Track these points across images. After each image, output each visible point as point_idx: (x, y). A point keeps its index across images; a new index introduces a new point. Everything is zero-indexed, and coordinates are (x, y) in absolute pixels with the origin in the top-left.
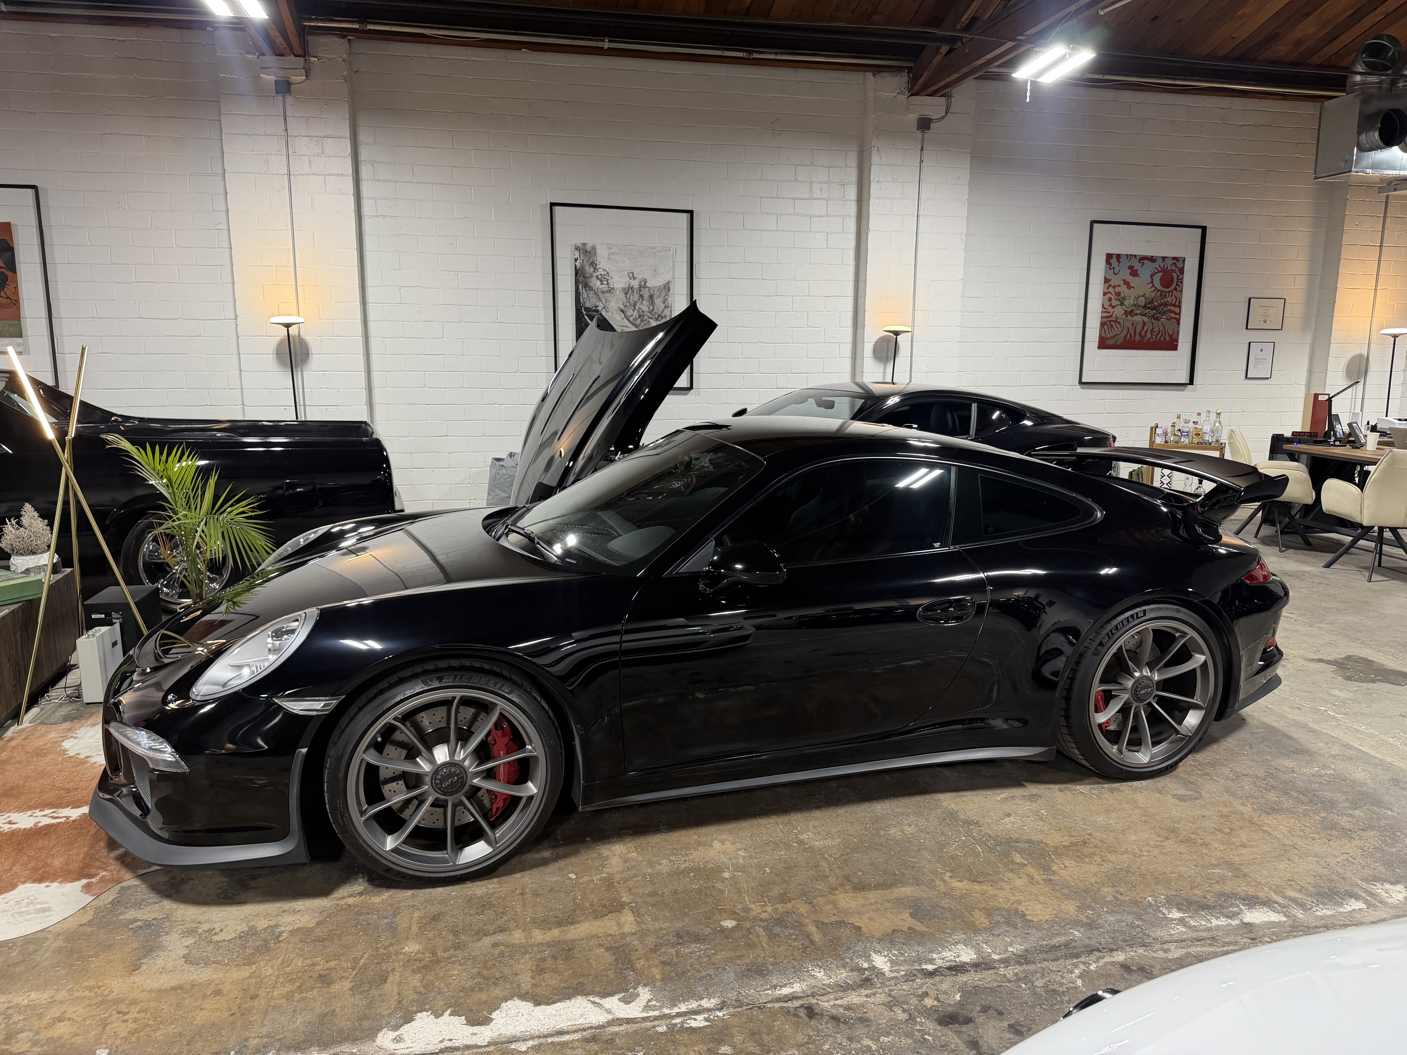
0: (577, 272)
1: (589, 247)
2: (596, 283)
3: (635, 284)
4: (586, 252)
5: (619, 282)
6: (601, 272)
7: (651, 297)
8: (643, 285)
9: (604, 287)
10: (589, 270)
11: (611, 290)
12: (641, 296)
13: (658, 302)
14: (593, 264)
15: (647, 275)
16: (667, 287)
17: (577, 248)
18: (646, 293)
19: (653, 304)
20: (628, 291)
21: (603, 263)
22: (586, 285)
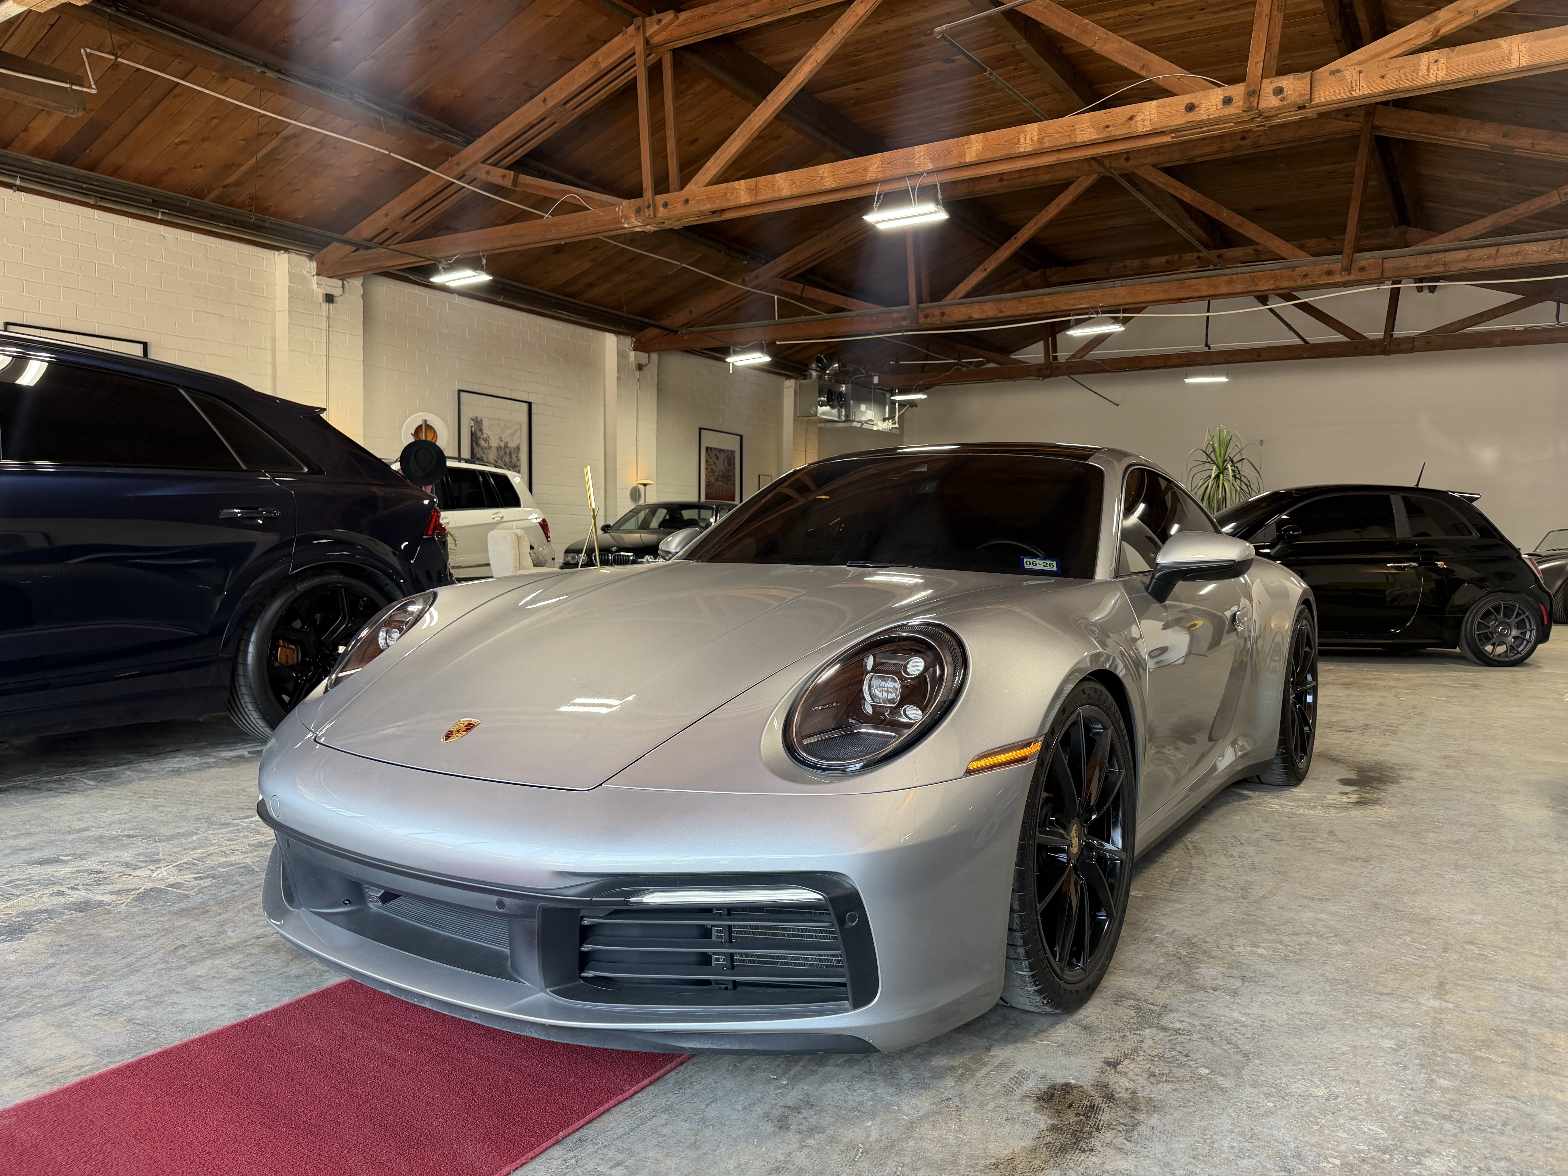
0: (472, 434)
1: (479, 419)
2: (483, 443)
3: (502, 444)
4: (478, 422)
5: (494, 443)
6: (485, 435)
7: (510, 453)
8: (506, 446)
9: (486, 445)
10: (479, 434)
11: (490, 448)
12: (505, 453)
13: (514, 456)
14: (481, 430)
15: (509, 440)
16: (518, 448)
17: (473, 420)
18: (507, 450)
19: (511, 457)
20: (499, 448)
21: (486, 431)
22: (477, 444)
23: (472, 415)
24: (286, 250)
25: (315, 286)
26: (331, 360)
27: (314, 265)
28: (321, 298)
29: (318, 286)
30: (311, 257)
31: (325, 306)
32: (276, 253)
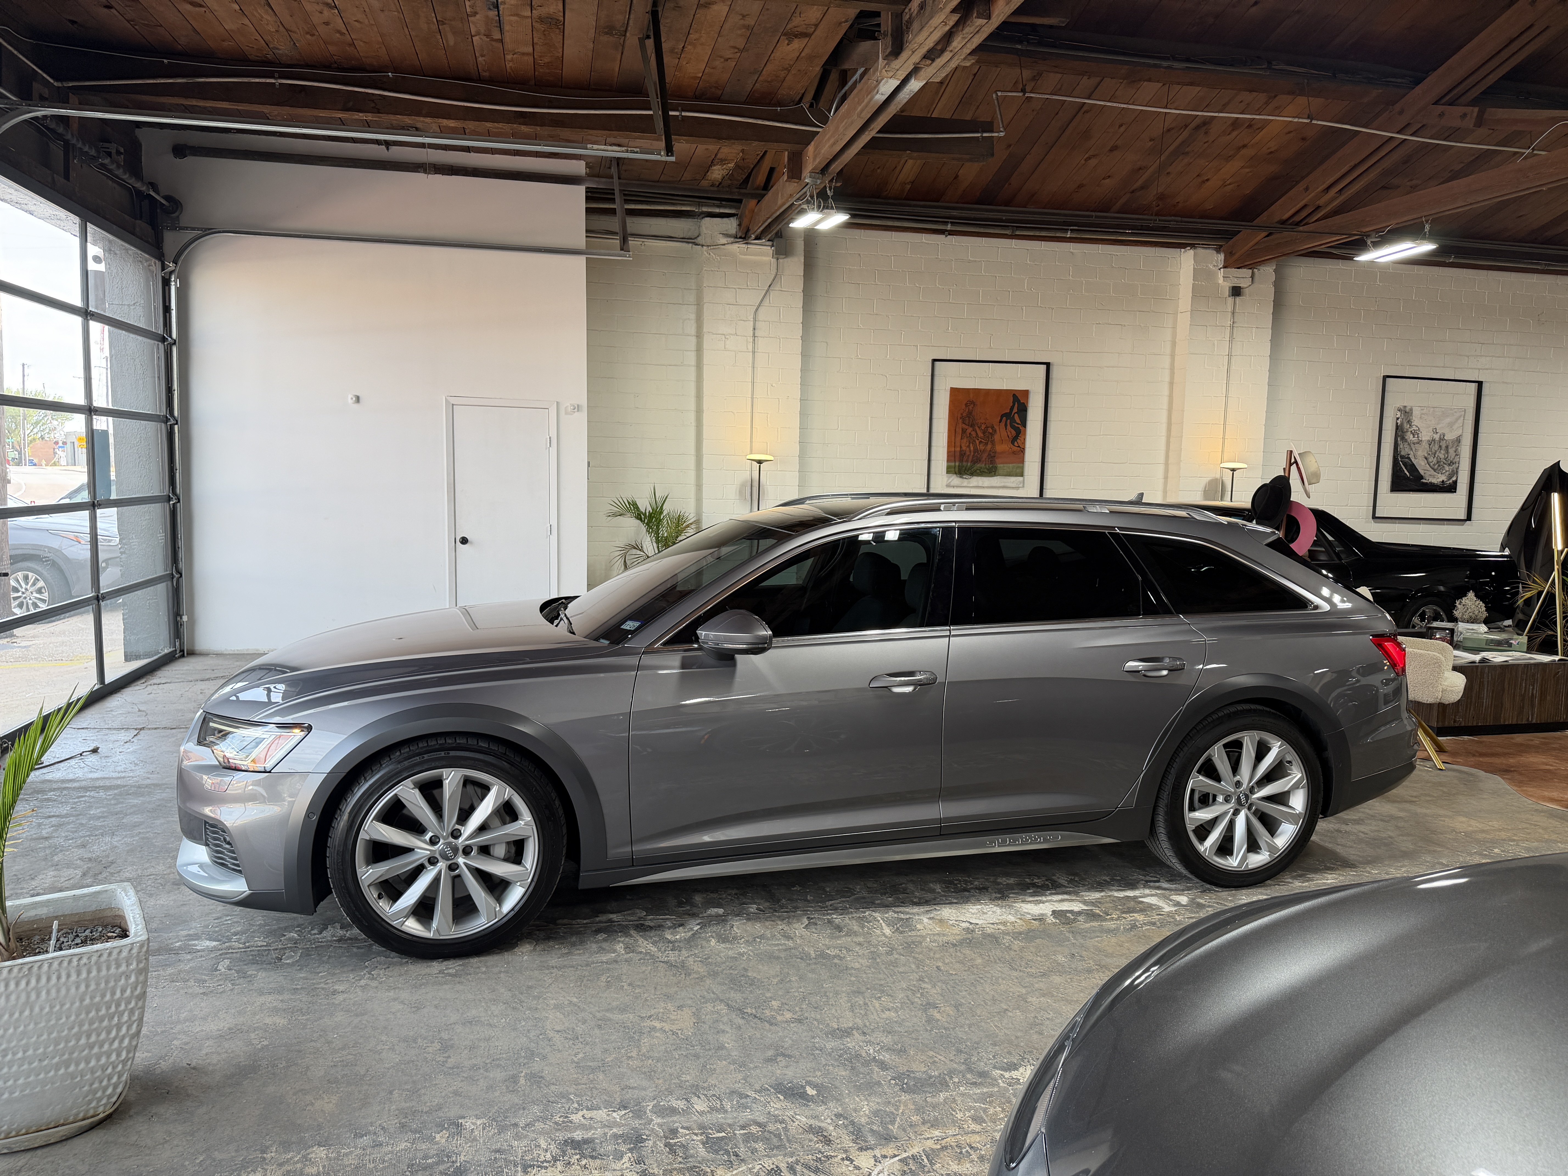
0: (1397, 427)
1: (1407, 409)
2: (1410, 437)
3: (1437, 437)
4: (1406, 413)
5: (1425, 436)
6: (1414, 428)
7: (1447, 447)
8: (1442, 439)
9: (1415, 439)
10: (1406, 426)
11: (1419, 442)
12: (1440, 446)
13: (1451, 451)
14: (1409, 422)
15: (1446, 431)
16: (1458, 440)
17: (1400, 410)
18: (1443, 444)
19: (1447, 452)
20: (1431, 442)
21: (1416, 422)
22: (1404, 439)
23: (1399, 405)
24: (1193, 246)
25: (1221, 281)
26: (1233, 359)
27: (1221, 257)
28: (1227, 292)
29: (1223, 280)
30: (1218, 250)
31: (1230, 300)
32: (1183, 250)
